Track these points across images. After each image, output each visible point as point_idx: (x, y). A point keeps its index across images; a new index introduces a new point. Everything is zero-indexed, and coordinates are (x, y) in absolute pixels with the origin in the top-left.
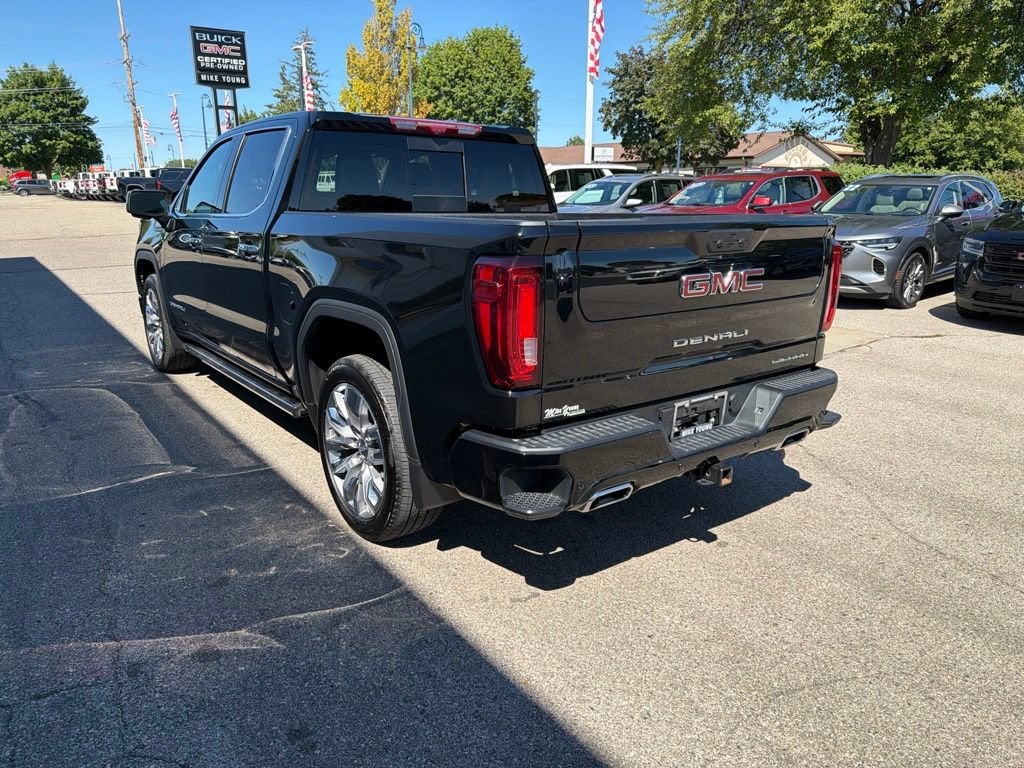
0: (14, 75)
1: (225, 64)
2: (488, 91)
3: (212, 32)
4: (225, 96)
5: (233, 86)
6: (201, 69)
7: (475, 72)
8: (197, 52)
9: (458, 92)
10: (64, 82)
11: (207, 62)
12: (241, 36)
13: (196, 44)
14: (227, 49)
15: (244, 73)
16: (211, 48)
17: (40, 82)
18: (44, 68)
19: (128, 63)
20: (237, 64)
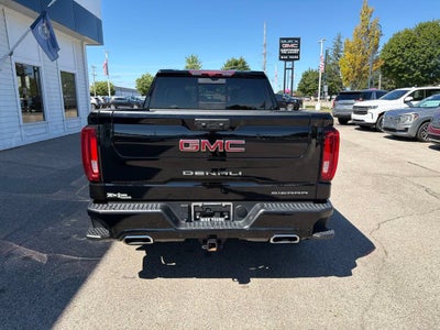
0: (229, 62)
1: (291, 51)
2: (423, 53)
3: (287, 39)
4: (289, 64)
5: (293, 60)
6: (281, 54)
7: (417, 44)
8: (281, 48)
9: (406, 54)
10: (244, 63)
11: (284, 51)
12: (299, 39)
13: (281, 44)
14: (292, 46)
15: (298, 54)
16: (287, 46)
17: (236, 64)
18: (238, 59)
19: (265, 55)
20: (296, 51)
